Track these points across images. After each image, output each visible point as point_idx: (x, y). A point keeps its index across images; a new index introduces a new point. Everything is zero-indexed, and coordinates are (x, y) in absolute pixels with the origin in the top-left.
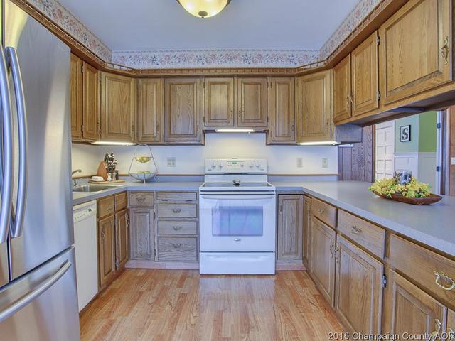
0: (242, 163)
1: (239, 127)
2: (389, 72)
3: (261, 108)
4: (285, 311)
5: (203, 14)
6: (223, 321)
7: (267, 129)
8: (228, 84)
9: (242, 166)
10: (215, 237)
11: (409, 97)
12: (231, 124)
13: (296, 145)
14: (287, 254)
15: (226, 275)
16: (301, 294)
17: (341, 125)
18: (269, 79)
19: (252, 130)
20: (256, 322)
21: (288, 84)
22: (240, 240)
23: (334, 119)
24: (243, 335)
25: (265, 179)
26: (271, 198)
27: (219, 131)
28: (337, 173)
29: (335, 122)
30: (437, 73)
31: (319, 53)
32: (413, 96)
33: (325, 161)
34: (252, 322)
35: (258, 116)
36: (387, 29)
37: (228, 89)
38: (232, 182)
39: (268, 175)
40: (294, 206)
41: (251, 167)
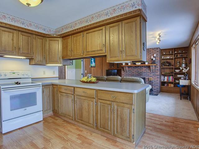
0: (18, 73)
1: (19, 55)
2: (87, 46)
3: (31, 48)
4: (57, 130)
5: (28, 4)
6: (36, 144)
7: (33, 58)
8: (13, 33)
9: (18, 74)
10: (12, 111)
11: (93, 54)
12: (15, 53)
13: (44, 65)
14: (46, 110)
15: (19, 129)
16: (58, 123)
17: (65, 59)
18: (34, 36)
19: (25, 58)
20: (50, 137)
21: (43, 40)
22: (26, 109)
23: (62, 57)
24: (49, 143)
25: (30, 80)
26: (40, 88)
27: (5, 56)
28: (58, 76)
29: (63, 58)
30: (101, 50)
31: (55, 30)
32: (95, 54)
33: (54, 72)
34: (48, 138)
35: (29, 51)
36: (87, 33)
37: (13, 36)
38: (14, 82)
39: (32, 78)
40: (48, 90)
41: (23, 75)
